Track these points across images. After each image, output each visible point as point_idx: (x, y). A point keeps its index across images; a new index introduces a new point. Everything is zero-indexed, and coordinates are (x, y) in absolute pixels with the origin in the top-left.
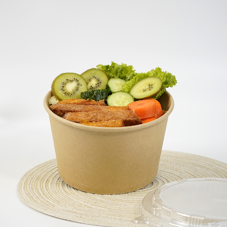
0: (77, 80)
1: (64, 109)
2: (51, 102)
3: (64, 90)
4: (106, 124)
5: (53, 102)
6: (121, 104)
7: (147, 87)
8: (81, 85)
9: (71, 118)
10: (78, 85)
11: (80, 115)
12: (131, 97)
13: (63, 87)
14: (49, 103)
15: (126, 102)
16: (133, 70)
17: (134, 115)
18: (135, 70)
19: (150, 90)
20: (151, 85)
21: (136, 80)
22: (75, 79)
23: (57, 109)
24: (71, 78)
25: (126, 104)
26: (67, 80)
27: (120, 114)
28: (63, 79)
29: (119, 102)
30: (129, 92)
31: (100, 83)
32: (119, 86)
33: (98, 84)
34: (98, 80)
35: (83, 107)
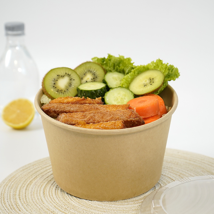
0: (68, 74)
1: (58, 110)
2: (42, 101)
3: (56, 88)
4: (104, 125)
5: (45, 101)
6: (120, 101)
7: (148, 81)
8: (74, 80)
9: (66, 120)
10: (71, 80)
11: (75, 116)
12: (131, 93)
13: (54, 84)
14: (41, 102)
15: (125, 99)
16: (132, 62)
17: (136, 114)
18: (134, 63)
19: (151, 84)
20: (152, 80)
21: (135, 74)
22: (66, 73)
23: (50, 110)
24: (62, 73)
25: (125, 101)
26: (58, 75)
27: (120, 114)
28: (54, 76)
29: (118, 99)
30: (128, 88)
31: (96, 77)
32: (117, 80)
33: (94, 78)
34: (94, 74)
35: (79, 107)
